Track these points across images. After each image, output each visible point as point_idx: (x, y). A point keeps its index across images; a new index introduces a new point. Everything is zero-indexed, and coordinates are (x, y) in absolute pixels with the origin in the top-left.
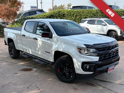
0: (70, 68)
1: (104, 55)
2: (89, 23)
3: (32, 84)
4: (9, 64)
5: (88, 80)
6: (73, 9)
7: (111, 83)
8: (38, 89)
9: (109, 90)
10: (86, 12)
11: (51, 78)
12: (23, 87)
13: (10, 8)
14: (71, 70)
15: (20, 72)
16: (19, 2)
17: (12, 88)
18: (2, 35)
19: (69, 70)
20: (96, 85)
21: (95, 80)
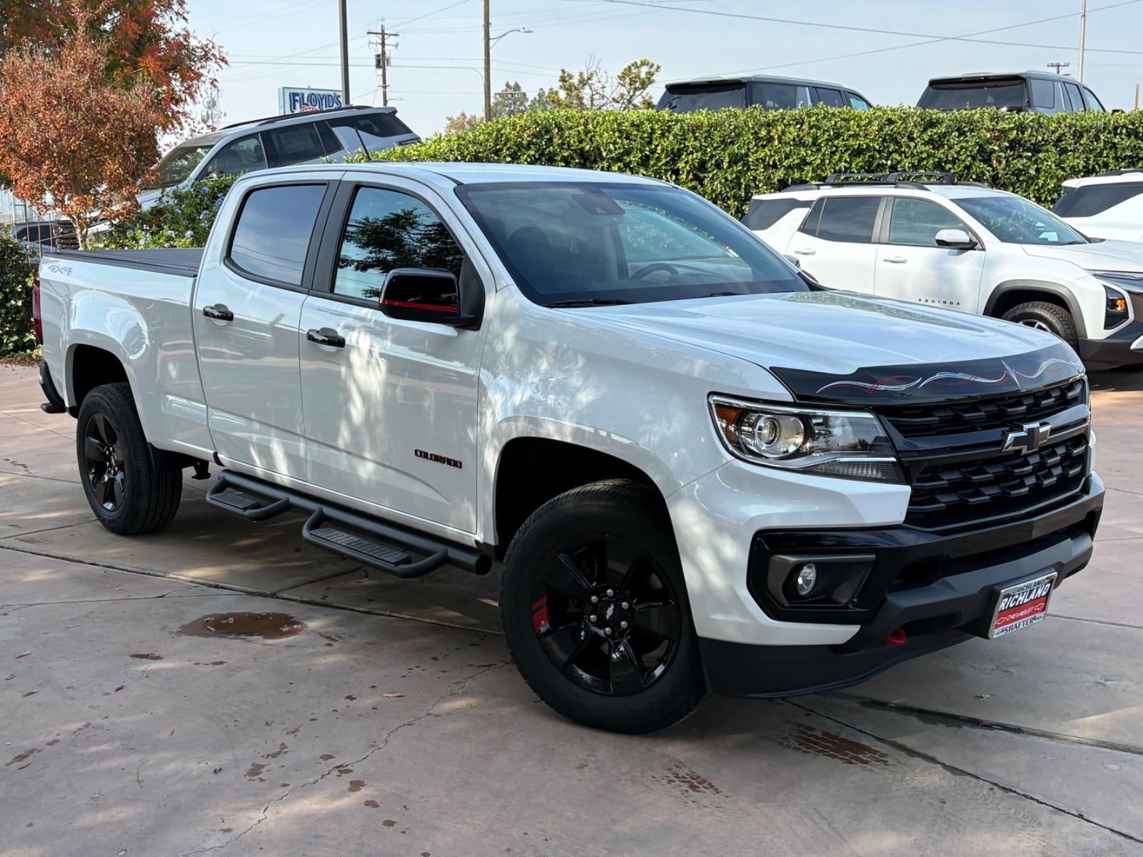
0: (647, 595)
1: (956, 476)
2: (819, 226)
3: (289, 740)
4: (80, 580)
5: (810, 712)
6: (673, 108)
7: (1017, 737)
8: (348, 778)
9: (999, 793)
10: (793, 132)
11: (465, 694)
12: (214, 764)
13: (93, 94)
14: (655, 613)
15: (185, 641)
16: (180, 46)
17: (110, 771)
18: (21, 333)
19: (629, 615)
20: (883, 748)
21: (874, 713)
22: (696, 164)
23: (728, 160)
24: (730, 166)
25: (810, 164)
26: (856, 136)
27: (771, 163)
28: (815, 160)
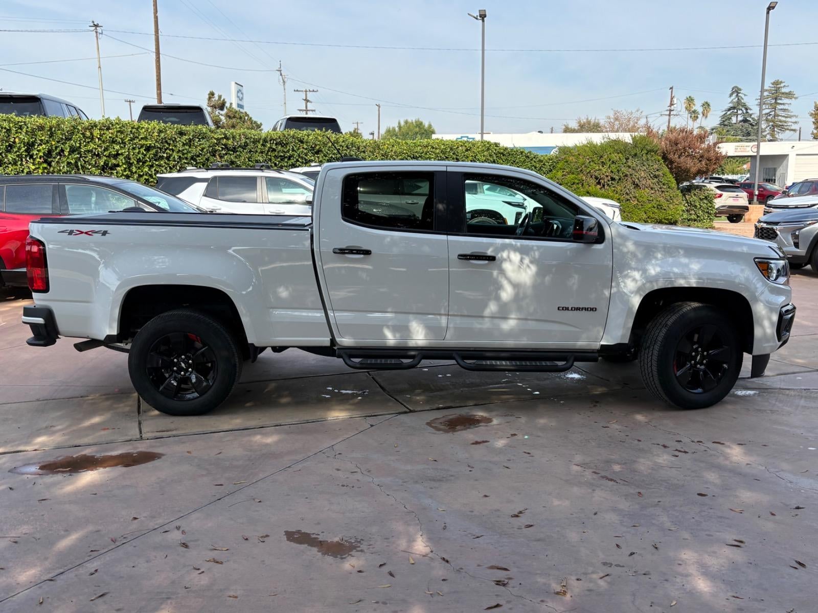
22: (46, 152)
23: (68, 150)
24: (69, 154)
25: (122, 154)
26: (145, 138)
27: (97, 153)
28: (125, 152)
